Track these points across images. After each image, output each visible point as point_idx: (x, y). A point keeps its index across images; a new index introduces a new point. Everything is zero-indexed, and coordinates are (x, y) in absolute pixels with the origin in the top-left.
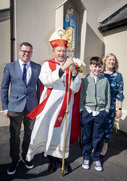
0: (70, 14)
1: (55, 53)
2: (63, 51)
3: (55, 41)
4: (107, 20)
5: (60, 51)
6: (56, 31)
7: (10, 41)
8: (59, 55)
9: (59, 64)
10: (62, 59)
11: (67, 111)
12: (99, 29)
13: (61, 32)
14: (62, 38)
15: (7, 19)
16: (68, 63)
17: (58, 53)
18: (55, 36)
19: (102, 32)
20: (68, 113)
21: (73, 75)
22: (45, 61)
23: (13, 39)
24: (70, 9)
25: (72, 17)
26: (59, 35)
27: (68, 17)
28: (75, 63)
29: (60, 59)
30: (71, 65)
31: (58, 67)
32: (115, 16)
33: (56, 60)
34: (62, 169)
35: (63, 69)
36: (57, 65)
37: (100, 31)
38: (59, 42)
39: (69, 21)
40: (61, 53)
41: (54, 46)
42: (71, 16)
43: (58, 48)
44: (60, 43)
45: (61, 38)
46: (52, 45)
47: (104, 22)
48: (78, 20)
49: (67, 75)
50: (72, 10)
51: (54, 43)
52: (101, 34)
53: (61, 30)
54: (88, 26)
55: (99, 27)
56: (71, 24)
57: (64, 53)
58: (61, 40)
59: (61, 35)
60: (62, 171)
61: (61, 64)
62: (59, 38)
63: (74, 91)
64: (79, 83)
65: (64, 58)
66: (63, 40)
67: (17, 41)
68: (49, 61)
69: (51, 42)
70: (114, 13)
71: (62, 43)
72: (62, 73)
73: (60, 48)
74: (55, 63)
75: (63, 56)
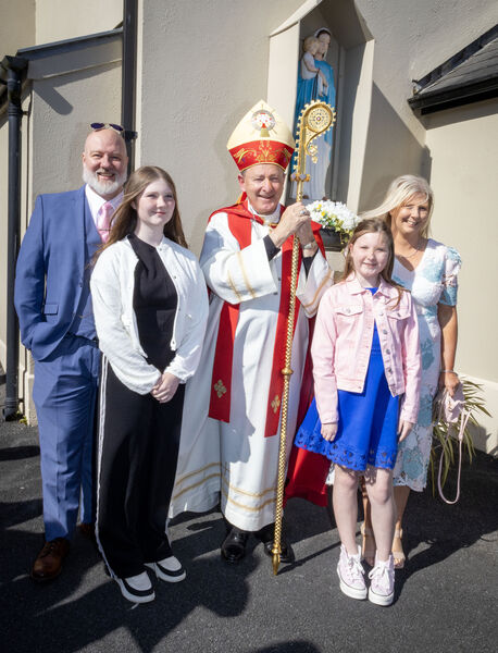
0: (318, 52)
1: (248, 185)
2: (272, 178)
3: (245, 146)
4: (438, 72)
5: (261, 179)
6: (250, 114)
8: (260, 190)
9: (261, 222)
10: (270, 202)
11: (286, 371)
12: (410, 102)
13: (264, 118)
14: (268, 136)
15: (114, 65)
16: (292, 218)
17: (256, 185)
18: (245, 132)
19: (423, 114)
21: (306, 254)
23: (128, 135)
24: (318, 36)
25: (323, 61)
26: (257, 127)
27: (313, 62)
28: (334, 219)
29: (262, 204)
32: (467, 58)
33: (249, 206)
34: (275, 552)
35: (275, 238)
37: (413, 109)
38: (258, 150)
39: (313, 75)
40: (266, 185)
41: (244, 164)
42: (319, 58)
43: (256, 170)
44: (259, 152)
45: (263, 136)
46: (236, 160)
47: (428, 79)
48: (342, 73)
50: (326, 38)
51: (241, 154)
52: (417, 121)
53: (263, 112)
54: (376, 93)
55: (411, 96)
56: (320, 88)
57: (276, 185)
58: (266, 143)
59: (264, 126)
60: (275, 559)
61: (268, 220)
62: (257, 136)
63: (308, 306)
66: (272, 142)
67: (143, 140)
68: (229, 211)
69: (233, 151)
70: (464, 50)
71: (267, 153)
72: (272, 251)
73: (263, 168)
74: (248, 217)
75: (272, 195)
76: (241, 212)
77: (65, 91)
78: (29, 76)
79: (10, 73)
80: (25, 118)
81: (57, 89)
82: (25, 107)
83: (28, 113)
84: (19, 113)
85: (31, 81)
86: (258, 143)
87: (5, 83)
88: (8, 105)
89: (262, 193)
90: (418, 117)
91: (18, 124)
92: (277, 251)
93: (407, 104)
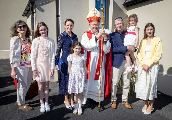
1: (91, 26)
2: (96, 25)
3: (90, 18)
5: (94, 25)
6: (91, 11)
7: (56, 17)
9: (94, 34)
11: (101, 67)
12: (123, 4)
13: (95, 11)
14: (96, 15)
15: (53, 1)
17: (93, 26)
18: (91, 14)
20: (101, 68)
21: (105, 40)
22: (84, 32)
23: (58, 16)
26: (93, 14)
29: (94, 30)
30: (103, 34)
31: (94, 36)
33: (91, 31)
34: (99, 107)
35: (97, 37)
36: (93, 35)
37: (124, 6)
40: (95, 26)
43: (93, 23)
44: (93, 19)
45: (94, 15)
46: (89, 21)
49: (100, 41)
51: (90, 19)
53: (94, 10)
54: (114, 3)
55: (123, 3)
57: (97, 26)
58: (95, 17)
59: (95, 13)
61: (95, 34)
62: (93, 16)
63: (105, 52)
64: (110, 46)
65: (97, 29)
66: (96, 17)
67: (61, 17)
68: (87, 32)
69: (88, 19)
71: (95, 19)
72: (96, 40)
73: (94, 23)
74: (91, 33)
75: (96, 29)
76: (90, 32)
77: (43, 7)
78: (35, 4)
79: (31, 4)
80: (34, 14)
81: (41, 7)
82: (34, 11)
83: (35, 13)
84: (33, 13)
85: (35, 6)
86: (93, 17)
87: (30, 6)
88: (30, 11)
89: (94, 28)
90: (125, 8)
91: (33, 15)
92: (98, 40)
93: (122, 5)
